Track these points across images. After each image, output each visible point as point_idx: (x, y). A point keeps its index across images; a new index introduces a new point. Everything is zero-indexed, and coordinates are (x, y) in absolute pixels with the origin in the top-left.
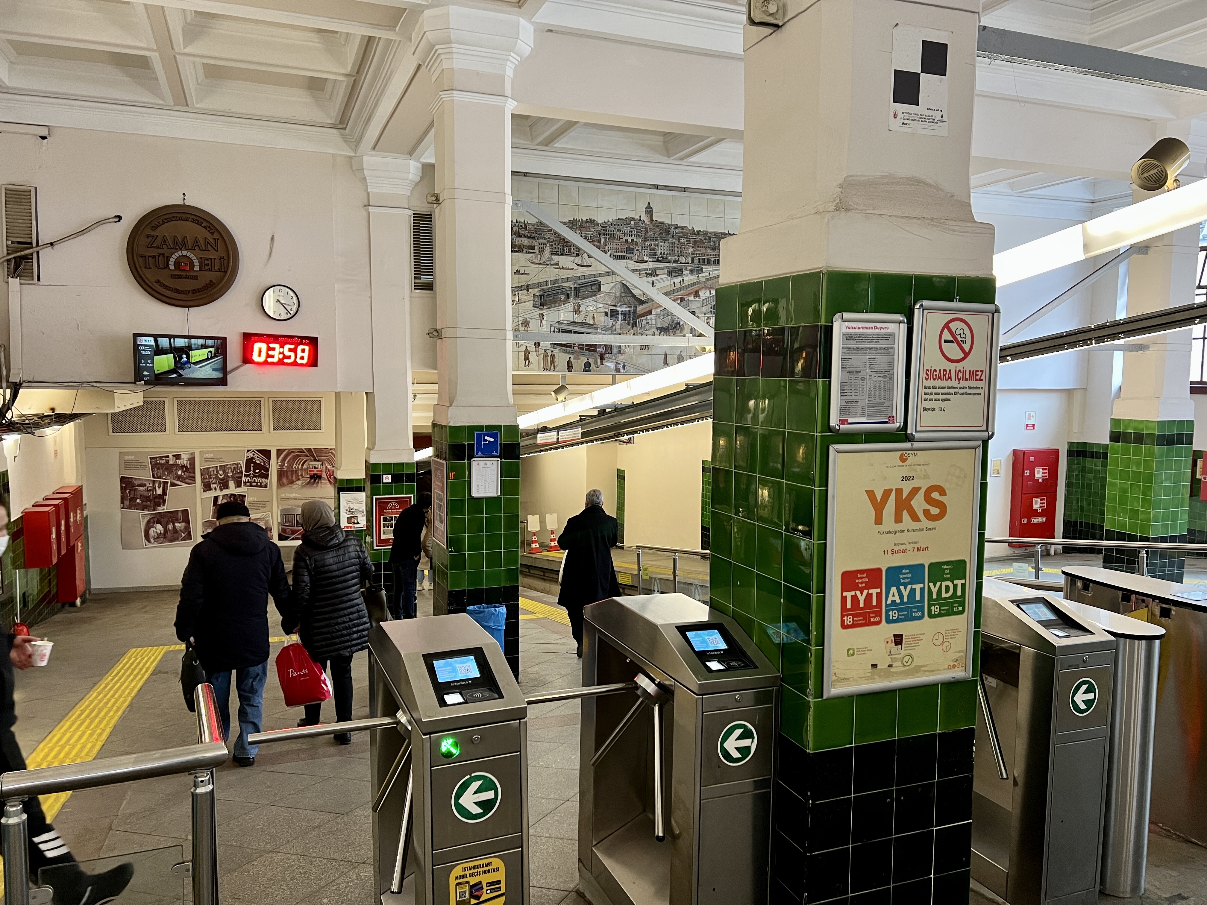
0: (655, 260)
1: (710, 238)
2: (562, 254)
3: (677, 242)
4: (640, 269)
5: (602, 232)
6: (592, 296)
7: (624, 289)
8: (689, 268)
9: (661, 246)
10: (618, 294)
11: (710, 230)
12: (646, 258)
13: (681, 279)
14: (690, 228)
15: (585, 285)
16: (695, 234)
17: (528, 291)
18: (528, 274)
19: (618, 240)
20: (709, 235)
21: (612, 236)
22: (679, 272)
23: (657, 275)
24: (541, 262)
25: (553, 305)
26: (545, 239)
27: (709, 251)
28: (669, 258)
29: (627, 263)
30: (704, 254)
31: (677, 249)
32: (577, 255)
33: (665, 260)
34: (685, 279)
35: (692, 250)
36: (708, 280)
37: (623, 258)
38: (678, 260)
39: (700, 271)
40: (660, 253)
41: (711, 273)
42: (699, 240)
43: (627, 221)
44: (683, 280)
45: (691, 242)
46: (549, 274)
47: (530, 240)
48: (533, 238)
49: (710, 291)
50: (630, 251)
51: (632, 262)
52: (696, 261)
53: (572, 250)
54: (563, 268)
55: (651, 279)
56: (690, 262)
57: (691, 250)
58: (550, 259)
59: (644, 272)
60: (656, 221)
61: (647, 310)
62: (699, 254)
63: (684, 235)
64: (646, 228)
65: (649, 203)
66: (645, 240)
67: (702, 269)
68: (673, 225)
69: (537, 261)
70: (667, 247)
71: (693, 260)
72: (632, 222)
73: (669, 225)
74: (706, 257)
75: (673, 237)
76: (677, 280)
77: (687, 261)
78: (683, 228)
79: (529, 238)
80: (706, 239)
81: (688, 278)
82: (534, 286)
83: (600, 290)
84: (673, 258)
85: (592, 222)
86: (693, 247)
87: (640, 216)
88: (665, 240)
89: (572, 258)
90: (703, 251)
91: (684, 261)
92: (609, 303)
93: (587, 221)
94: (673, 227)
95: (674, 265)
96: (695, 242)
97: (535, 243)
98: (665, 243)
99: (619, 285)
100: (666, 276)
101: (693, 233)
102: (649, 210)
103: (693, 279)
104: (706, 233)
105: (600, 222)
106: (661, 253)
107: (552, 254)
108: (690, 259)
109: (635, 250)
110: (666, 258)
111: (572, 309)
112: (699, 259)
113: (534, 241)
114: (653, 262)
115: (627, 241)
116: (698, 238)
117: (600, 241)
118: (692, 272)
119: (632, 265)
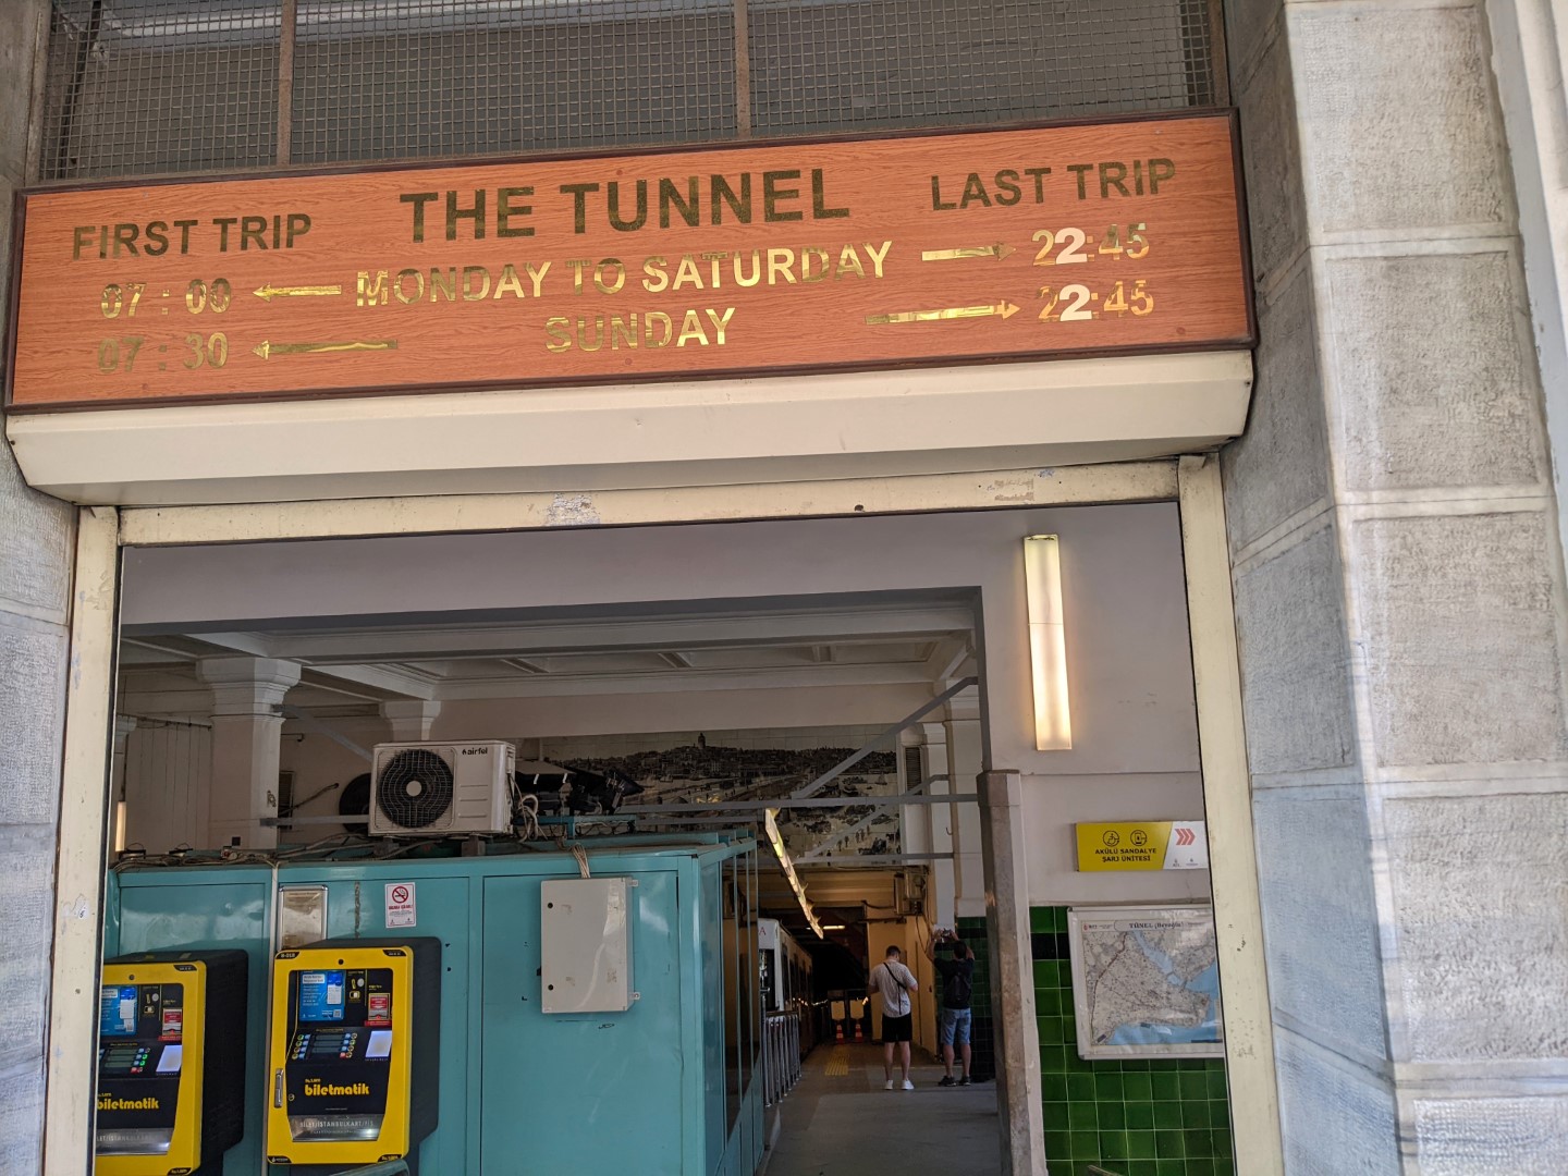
0: (709, 777)
1: (757, 755)
3: (727, 761)
4: (695, 786)
5: (663, 759)
8: (739, 781)
9: (713, 766)
11: (756, 749)
12: (700, 776)
13: (733, 791)
14: (739, 749)
16: (743, 754)
19: (675, 764)
20: (756, 753)
21: (670, 762)
22: (729, 785)
23: (711, 789)
27: (757, 766)
28: (721, 774)
29: (684, 782)
30: (753, 769)
31: (727, 767)
33: (717, 776)
34: (736, 790)
36: (757, 789)
37: (682, 778)
38: (729, 775)
39: (750, 782)
40: (712, 771)
41: (759, 783)
43: (683, 750)
45: (740, 759)
50: (687, 772)
51: (688, 780)
56: (740, 776)
57: (740, 767)
59: (699, 788)
60: (708, 746)
62: (748, 769)
63: (733, 755)
64: (700, 753)
66: (699, 762)
68: (722, 748)
70: (719, 766)
71: (742, 774)
72: (688, 750)
73: (719, 748)
74: (754, 771)
75: (724, 758)
76: (729, 792)
77: (737, 776)
78: (732, 749)
80: (753, 756)
81: (739, 789)
84: (725, 774)
85: (654, 753)
86: (742, 764)
87: (694, 744)
88: (717, 761)
90: (751, 766)
91: (734, 776)
93: (650, 753)
94: (723, 750)
95: (725, 779)
96: (744, 760)
98: (716, 763)
99: (677, 801)
100: (719, 789)
101: (742, 752)
102: (702, 738)
104: (753, 752)
105: (660, 752)
106: (714, 771)
108: (740, 774)
109: (691, 770)
112: (748, 773)
114: (707, 778)
115: (683, 764)
116: (746, 756)
117: (661, 767)
118: (742, 784)
119: (689, 783)
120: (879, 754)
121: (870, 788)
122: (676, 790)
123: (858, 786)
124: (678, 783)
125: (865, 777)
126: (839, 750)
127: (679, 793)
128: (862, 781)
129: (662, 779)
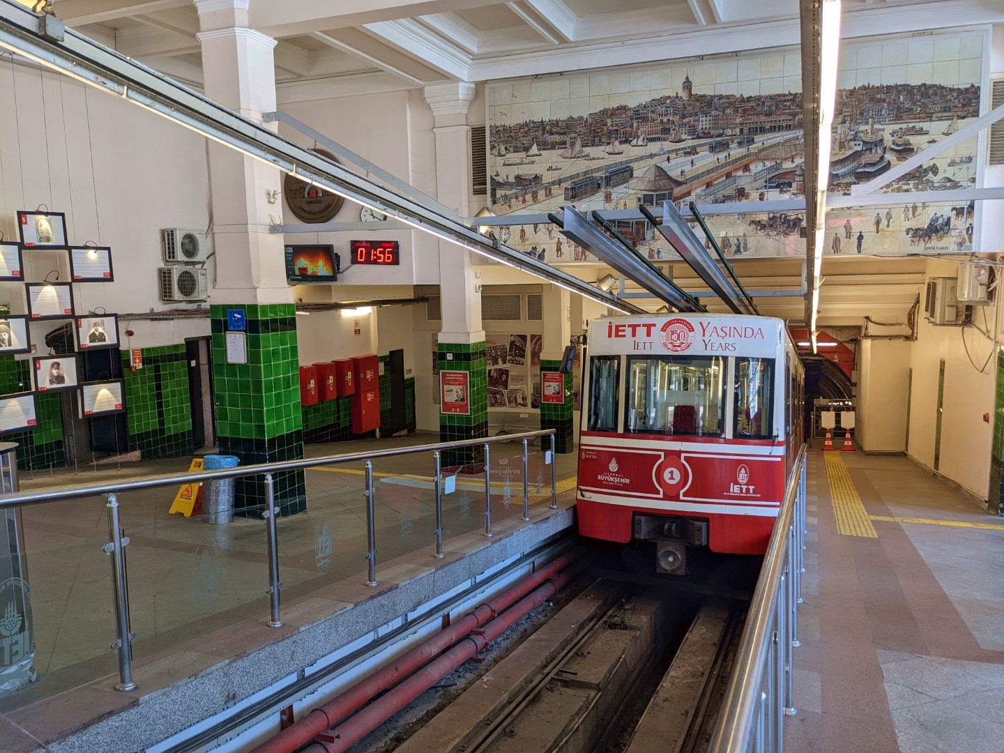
0: (695, 137)
1: (763, 103)
2: (593, 145)
3: (721, 114)
4: (676, 150)
5: (634, 116)
6: (624, 183)
7: (659, 171)
8: (736, 141)
9: (702, 121)
10: (652, 179)
11: (765, 93)
12: (684, 137)
13: (727, 154)
14: (738, 96)
15: (616, 173)
16: (744, 102)
17: (560, 185)
18: (560, 169)
19: (651, 122)
20: (762, 99)
21: (644, 119)
22: (724, 146)
23: (697, 153)
24: (572, 156)
25: (584, 197)
26: (576, 132)
27: (763, 118)
28: (712, 132)
29: (662, 145)
30: (756, 123)
31: (720, 122)
32: (608, 144)
33: (706, 135)
34: (732, 153)
35: (741, 120)
36: (760, 151)
37: (659, 139)
38: (723, 133)
39: (751, 141)
40: (700, 128)
41: (765, 142)
42: (749, 107)
43: (661, 101)
44: (729, 154)
45: (739, 110)
46: (581, 166)
47: (562, 136)
48: (565, 133)
49: (764, 163)
50: (666, 131)
51: (667, 143)
52: (746, 131)
53: (603, 140)
54: (593, 159)
55: (689, 158)
56: (738, 134)
57: (738, 120)
58: (581, 152)
59: (682, 152)
60: (696, 94)
61: (686, 191)
62: (750, 123)
63: (730, 104)
64: (684, 104)
65: (687, 77)
66: (683, 117)
67: (753, 139)
68: (715, 96)
69: (569, 156)
70: (710, 120)
71: (742, 131)
72: (668, 101)
73: (711, 96)
74: (759, 125)
75: (717, 109)
77: (734, 133)
78: (728, 97)
79: (560, 134)
80: (758, 105)
81: (736, 152)
82: (566, 180)
83: (632, 176)
84: (717, 132)
85: (623, 108)
86: (741, 117)
87: (677, 93)
88: (706, 114)
89: (602, 148)
90: (755, 119)
91: (730, 134)
92: (642, 188)
93: (618, 108)
94: (717, 99)
95: (718, 139)
96: (745, 111)
97: (566, 138)
98: (706, 117)
99: (653, 170)
100: (708, 153)
101: (742, 100)
102: (688, 85)
103: (741, 153)
104: (759, 98)
105: (632, 106)
106: (702, 128)
107: (583, 146)
108: (738, 130)
109: (672, 129)
110: (708, 133)
111: (603, 198)
112: (749, 129)
113: (565, 137)
114: (693, 139)
115: (662, 122)
116: (749, 105)
117: (631, 126)
118: (740, 144)
119: (668, 146)
120: (952, 90)
121: (934, 141)
122: (652, 156)
123: (914, 140)
124: (654, 147)
125: (925, 126)
126: (888, 87)
127: (656, 160)
128: (921, 132)
129: (634, 142)
